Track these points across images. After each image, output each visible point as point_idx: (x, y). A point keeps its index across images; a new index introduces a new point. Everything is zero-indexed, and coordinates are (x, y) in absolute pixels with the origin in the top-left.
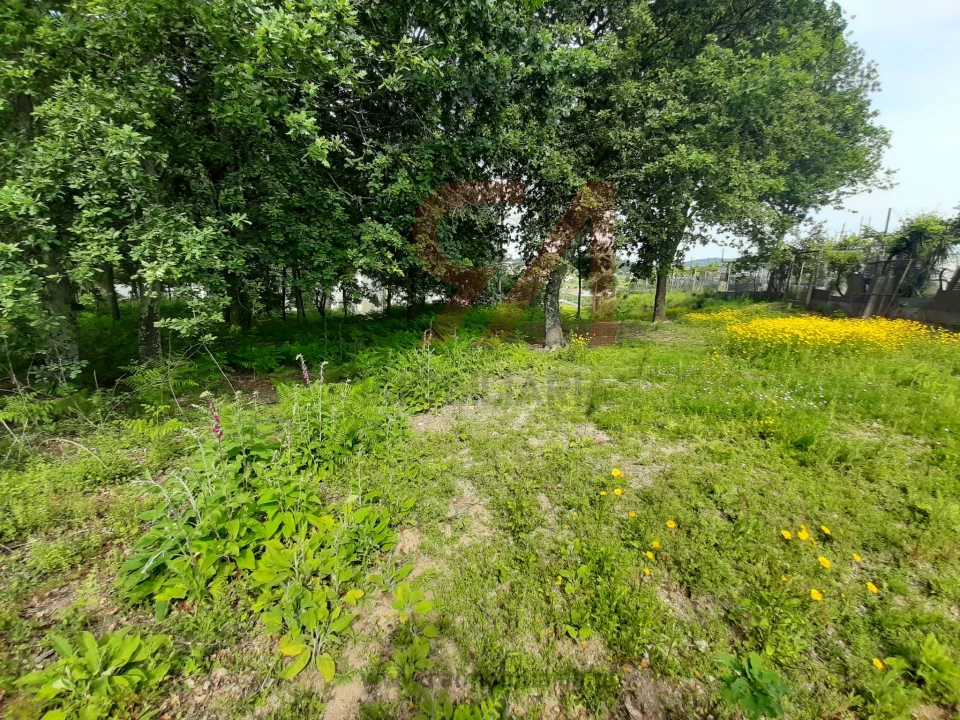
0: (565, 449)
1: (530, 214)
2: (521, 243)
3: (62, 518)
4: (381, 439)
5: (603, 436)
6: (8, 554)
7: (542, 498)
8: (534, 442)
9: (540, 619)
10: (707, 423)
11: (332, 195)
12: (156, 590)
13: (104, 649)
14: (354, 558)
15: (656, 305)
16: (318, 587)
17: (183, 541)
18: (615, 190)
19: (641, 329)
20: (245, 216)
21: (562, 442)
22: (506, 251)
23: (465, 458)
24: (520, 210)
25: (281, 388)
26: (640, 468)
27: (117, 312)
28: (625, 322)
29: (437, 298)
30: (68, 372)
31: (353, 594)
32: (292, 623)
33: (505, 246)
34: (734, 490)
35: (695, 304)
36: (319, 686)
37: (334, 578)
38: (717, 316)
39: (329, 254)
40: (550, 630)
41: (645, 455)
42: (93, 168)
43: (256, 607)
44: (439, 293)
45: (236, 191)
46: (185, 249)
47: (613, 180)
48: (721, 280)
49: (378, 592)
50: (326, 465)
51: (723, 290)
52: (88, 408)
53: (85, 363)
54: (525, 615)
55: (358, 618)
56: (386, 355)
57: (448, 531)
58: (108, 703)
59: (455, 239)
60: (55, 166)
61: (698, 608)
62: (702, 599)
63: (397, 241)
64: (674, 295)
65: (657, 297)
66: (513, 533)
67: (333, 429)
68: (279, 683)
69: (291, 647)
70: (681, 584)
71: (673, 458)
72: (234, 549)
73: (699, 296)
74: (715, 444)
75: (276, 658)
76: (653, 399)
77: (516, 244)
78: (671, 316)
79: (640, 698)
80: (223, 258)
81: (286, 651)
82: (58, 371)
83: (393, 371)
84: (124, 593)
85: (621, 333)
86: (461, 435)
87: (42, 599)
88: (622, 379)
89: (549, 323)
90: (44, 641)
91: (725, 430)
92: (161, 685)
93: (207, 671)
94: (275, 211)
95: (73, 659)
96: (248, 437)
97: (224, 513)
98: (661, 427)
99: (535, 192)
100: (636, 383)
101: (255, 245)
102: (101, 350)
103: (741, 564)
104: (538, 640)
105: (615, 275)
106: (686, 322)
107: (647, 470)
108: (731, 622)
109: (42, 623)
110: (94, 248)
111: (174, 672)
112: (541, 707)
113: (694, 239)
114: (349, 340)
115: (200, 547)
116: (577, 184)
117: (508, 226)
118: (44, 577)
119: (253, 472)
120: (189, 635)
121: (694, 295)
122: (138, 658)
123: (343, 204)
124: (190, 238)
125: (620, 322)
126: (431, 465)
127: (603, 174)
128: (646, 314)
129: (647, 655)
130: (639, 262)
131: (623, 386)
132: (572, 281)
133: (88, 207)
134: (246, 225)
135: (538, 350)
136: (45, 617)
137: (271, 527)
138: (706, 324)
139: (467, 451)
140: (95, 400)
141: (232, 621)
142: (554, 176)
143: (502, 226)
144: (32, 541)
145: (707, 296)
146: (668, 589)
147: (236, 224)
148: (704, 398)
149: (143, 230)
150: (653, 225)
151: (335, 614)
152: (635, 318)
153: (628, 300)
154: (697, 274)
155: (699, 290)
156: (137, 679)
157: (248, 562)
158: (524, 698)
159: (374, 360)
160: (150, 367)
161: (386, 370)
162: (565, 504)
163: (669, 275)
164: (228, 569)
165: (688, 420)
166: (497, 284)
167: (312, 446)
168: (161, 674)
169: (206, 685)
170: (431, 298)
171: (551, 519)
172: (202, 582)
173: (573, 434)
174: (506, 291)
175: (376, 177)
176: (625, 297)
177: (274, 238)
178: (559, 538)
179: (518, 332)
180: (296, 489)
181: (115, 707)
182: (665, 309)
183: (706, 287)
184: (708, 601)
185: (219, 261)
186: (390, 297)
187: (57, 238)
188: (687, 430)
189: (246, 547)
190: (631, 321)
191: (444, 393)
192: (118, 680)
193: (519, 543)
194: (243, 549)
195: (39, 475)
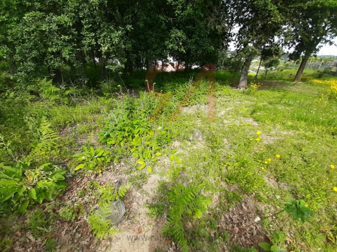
0: (238, 125)
1: (244, 27)
2: (237, 42)
3: (85, 120)
4: (171, 112)
5: (255, 124)
6: (72, 127)
7: (225, 140)
8: (225, 121)
9: (217, 174)
10: (308, 125)
11: (161, 18)
12: (108, 141)
13: (95, 151)
14: (159, 144)
15: (297, 74)
16: (148, 149)
17: (114, 130)
18: (291, 13)
19: (285, 84)
20: (131, 26)
21: (237, 123)
22: (229, 46)
23: (199, 123)
24: (240, 25)
25: (141, 92)
26: (269, 137)
27: (96, 66)
28: (279, 81)
29: (196, 66)
30: (84, 81)
31: (158, 154)
32: (141, 156)
33: (229, 43)
34: (312, 151)
35: (318, 76)
36: (147, 173)
37: (153, 148)
38: (328, 82)
39: (159, 44)
40: (219, 178)
41: (273, 132)
42: (86, 9)
43: (132, 151)
44: (197, 64)
45: (129, 17)
46: (113, 39)
47: (291, 8)
48: (334, 66)
49: (165, 155)
50: (153, 118)
51: (334, 71)
52: (90, 93)
53: (88, 79)
54: (212, 172)
55: (159, 160)
56: (175, 86)
57: (189, 143)
58: (95, 164)
59: (208, 37)
60: (75, 9)
61: (280, 186)
62: (282, 184)
63: (184, 37)
64: (308, 71)
65: (298, 70)
66: (212, 148)
67: (156, 106)
68: (137, 169)
69: (140, 162)
70: (275, 177)
71: (285, 135)
72: (127, 135)
73: (321, 72)
74: (309, 134)
75: (136, 164)
76: (283, 112)
77: (235, 42)
78: (304, 80)
79: (248, 204)
80: (124, 44)
81: (139, 163)
82: (82, 80)
83: (177, 91)
84: (100, 140)
85: (275, 86)
86: (198, 115)
87: (81, 139)
88: (270, 103)
89: (242, 78)
90: (81, 148)
91: (316, 129)
92: (108, 163)
93: (120, 162)
94: (141, 25)
95: (87, 152)
96: (131, 105)
97: (124, 124)
98: (284, 124)
99: (249, 15)
100: (276, 106)
101: (134, 40)
102: (92, 77)
103: (305, 177)
104: (215, 180)
105: (279, 60)
106: (311, 83)
107: (272, 138)
108: (293, 193)
109: (80, 144)
110: (88, 40)
111: (112, 161)
112: (212, 197)
113: (326, 41)
114: (163, 80)
115: (118, 133)
116: (272, 9)
117: (233, 33)
118: (81, 134)
119: (132, 116)
120: (116, 153)
121: (319, 71)
122: (103, 155)
123: (165, 22)
124: (114, 35)
125: (276, 81)
126: (186, 123)
127: (287, 5)
128: (290, 78)
129: (254, 194)
130: (294, 52)
131: (270, 106)
132: (257, 62)
133: (85, 24)
134: (131, 29)
135: (234, 89)
136: (81, 143)
137: (136, 131)
138: (321, 85)
139: (200, 121)
140: (91, 90)
141: (126, 153)
142: (261, 4)
143: (230, 34)
144: (78, 124)
145: (325, 72)
146: (269, 178)
147: (128, 29)
148: (309, 115)
149: (101, 33)
150: (307, 32)
151: (153, 157)
152: (284, 80)
153: (282, 72)
154: (323, 61)
155: (322, 69)
156: (103, 160)
157: (130, 139)
158: (207, 193)
159: (171, 87)
160: (105, 82)
161: (174, 90)
162: (234, 143)
163: (308, 61)
164: (125, 139)
165: (298, 123)
166: (222, 61)
167: (149, 111)
168: (109, 160)
169: (119, 166)
170: (194, 67)
171: (227, 147)
172: (119, 142)
173: (243, 121)
174: (225, 65)
175: (179, 8)
176: (281, 70)
177: (140, 37)
178: (229, 153)
179: (227, 81)
180: (144, 121)
181: (97, 165)
182: (301, 76)
183: (326, 69)
184: (285, 185)
185: (123, 45)
186: (178, 65)
187: (78, 36)
188: (296, 127)
189: (130, 135)
190: (281, 81)
191: (194, 101)
192: (98, 159)
193: (213, 151)
194: (129, 135)
195: (79, 109)
